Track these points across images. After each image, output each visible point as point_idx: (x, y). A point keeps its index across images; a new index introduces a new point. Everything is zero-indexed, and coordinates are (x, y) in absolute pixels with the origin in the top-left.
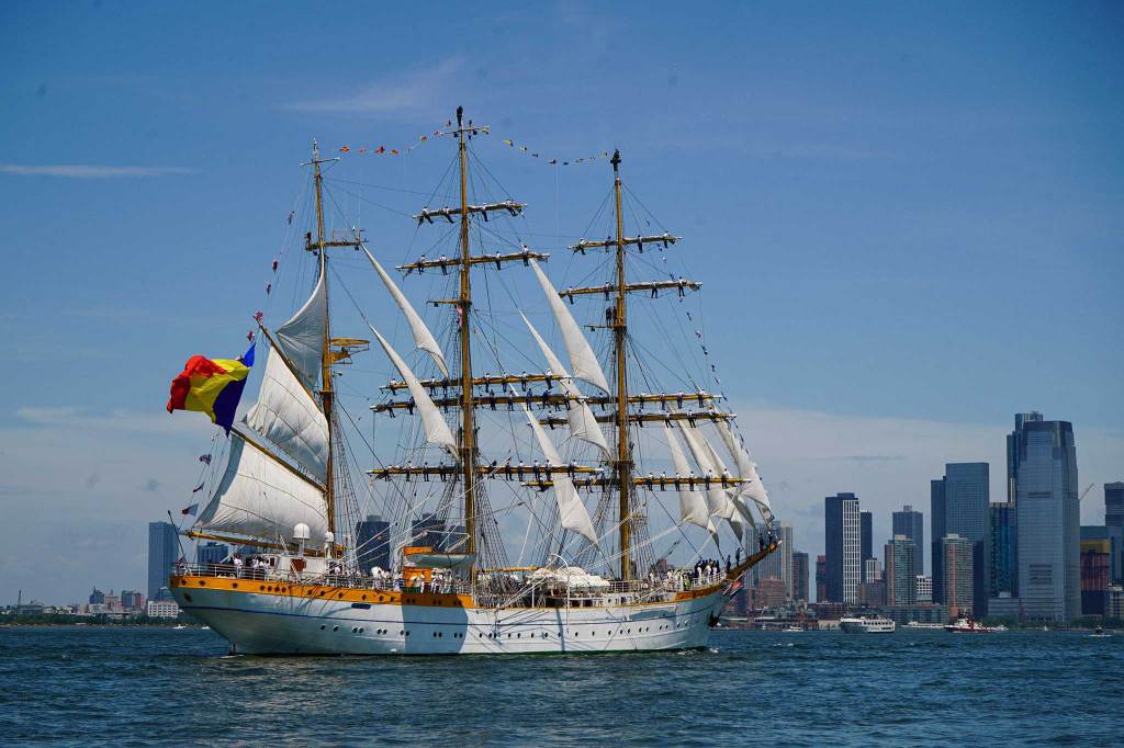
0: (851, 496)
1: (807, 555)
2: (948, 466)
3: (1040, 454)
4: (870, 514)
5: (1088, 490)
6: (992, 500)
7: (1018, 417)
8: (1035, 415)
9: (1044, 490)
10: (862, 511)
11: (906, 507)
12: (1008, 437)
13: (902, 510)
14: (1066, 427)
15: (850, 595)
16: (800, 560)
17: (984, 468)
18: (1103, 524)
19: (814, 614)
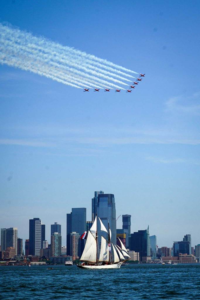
0: (38, 219)
1: (22, 240)
2: (73, 209)
3: (104, 205)
4: (45, 225)
5: (119, 217)
6: (87, 221)
7: (96, 192)
8: (101, 192)
9: (105, 217)
10: (42, 224)
11: (56, 223)
12: (92, 199)
13: (54, 224)
14: (112, 196)
15: (37, 253)
16: (20, 241)
17: (84, 210)
18: (122, 228)
19: (29, 260)
